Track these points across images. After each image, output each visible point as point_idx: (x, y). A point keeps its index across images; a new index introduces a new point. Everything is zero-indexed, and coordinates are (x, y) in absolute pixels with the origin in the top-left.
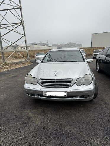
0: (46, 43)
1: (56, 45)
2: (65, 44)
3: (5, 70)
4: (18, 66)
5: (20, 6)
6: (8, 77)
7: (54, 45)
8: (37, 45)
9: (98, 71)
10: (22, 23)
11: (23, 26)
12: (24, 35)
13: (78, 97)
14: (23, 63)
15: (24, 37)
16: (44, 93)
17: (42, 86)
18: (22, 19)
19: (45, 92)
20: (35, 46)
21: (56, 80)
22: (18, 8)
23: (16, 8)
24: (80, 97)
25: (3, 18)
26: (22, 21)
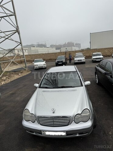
0: (44, 44)
1: (54, 46)
2: (63, 44)
3: (3, 83)
4: (16, 77)
5: (15, 13)
6: (6, 95)
7: (52, 46)
8: (34, 47)
9: (97, 82)
10: (17, 31)
11: (19, 34)
12: (21, 43)
14: (21, 71)
15: (20, 45)
17: (41, 125)
18: (17, 26)
19: (44, 132)
20: (32, 48)
24: (79, 134)
26: (17, 29)
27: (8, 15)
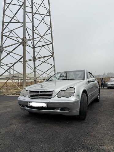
2: (102, 75)
5: (52, 42)
10: (53, 56)
11: (54, 58)
12: (54, 66)
13: (59, 110)
16: (29, 104)
17: (30, 98)
18: (53, 52)
19: (30, 102)
21: (40, 91)
22: (50, 44)
23: (48, 44)
24: (61, 110)
25: (38, 53)
26: (52, 54)
27: (47, 44)
